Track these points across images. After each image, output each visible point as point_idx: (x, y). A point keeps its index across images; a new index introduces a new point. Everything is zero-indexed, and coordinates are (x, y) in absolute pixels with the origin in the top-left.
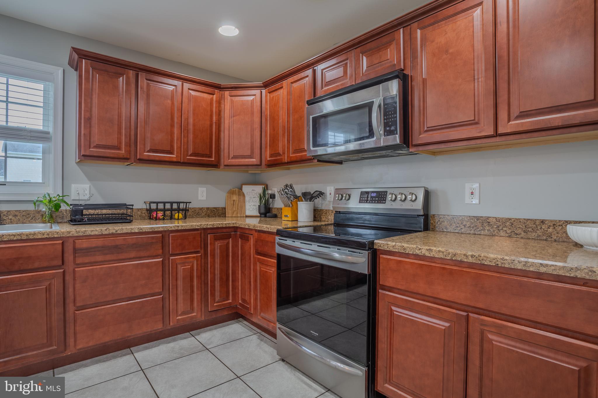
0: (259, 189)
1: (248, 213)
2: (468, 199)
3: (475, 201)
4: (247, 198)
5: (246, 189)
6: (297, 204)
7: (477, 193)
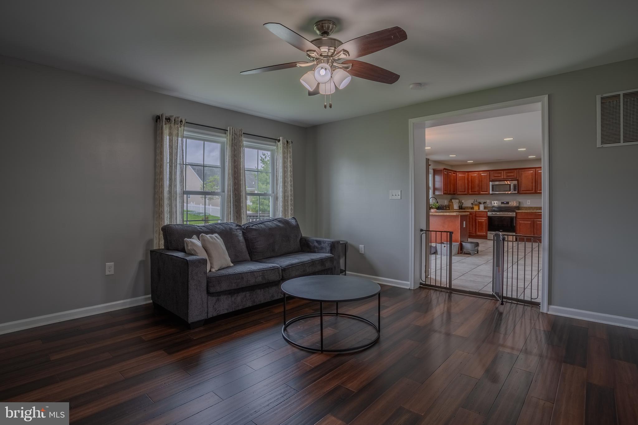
0: (457, 201)
1: (455, 208)
2: (528, 204)
3: (530, 204)
4: (454, 204)
5: (453, 201)
6: (479, 205)
7: (530, 203)
